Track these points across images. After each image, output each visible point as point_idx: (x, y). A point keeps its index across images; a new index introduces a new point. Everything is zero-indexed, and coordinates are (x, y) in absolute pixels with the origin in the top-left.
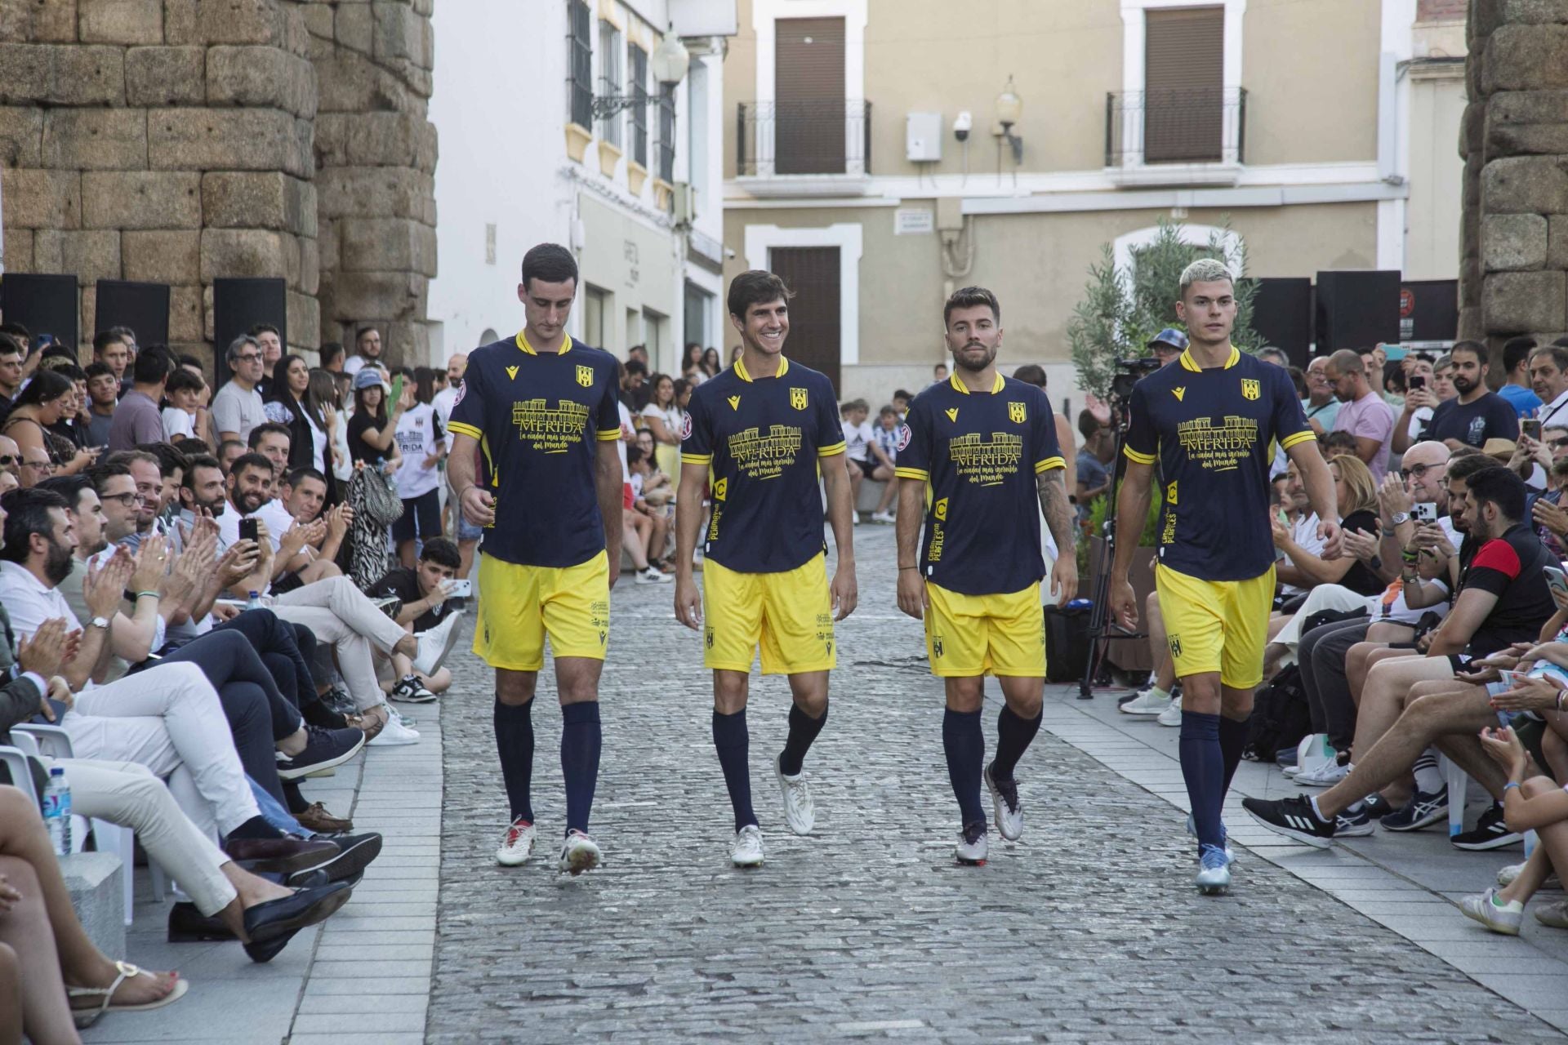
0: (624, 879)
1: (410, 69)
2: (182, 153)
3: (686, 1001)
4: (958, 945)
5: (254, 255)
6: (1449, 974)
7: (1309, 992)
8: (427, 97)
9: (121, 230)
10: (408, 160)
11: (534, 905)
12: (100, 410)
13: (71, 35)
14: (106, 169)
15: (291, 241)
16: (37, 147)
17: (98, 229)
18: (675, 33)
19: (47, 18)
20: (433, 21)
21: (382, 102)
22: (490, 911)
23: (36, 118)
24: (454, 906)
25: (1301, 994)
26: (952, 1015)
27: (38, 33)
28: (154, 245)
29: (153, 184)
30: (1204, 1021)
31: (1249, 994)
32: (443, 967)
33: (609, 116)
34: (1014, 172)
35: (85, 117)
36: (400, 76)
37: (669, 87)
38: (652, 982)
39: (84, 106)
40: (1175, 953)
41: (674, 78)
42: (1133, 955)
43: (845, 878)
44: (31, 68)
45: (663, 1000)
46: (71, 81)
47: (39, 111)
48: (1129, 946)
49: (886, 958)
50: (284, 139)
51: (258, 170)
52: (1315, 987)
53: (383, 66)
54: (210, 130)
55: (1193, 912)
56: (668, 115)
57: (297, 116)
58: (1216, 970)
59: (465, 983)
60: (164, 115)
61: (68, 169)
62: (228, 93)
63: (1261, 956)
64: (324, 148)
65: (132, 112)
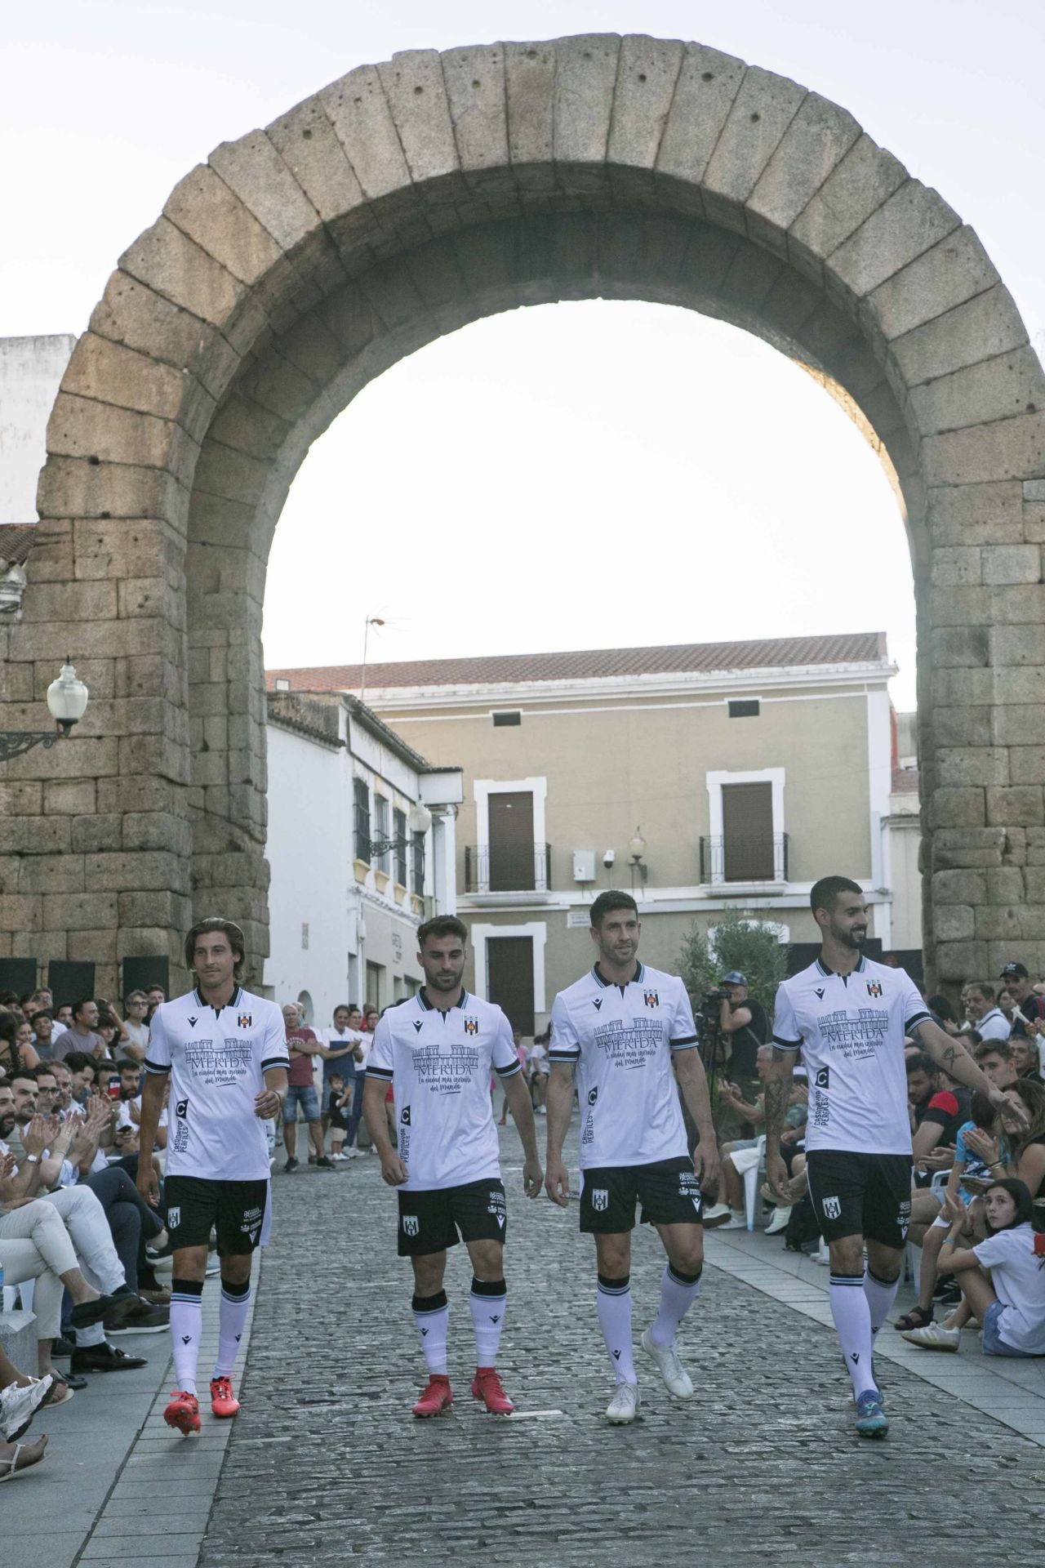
0: (373, 1329)
1: (252, 825)
2: (106, 881)
3: (406, 1402)
4: (590, 1364)
5: (151, 944)
6: (910, 1377)
7: (817, 1389)
8: (264, 843)
9: (67, 931)
10: (251, 883)
11: (312, 1346)
12: (42, 1042)
13: (38, 811)
14: (58, 893)
15: (174, 933)
16: (16, 880)
17: (53, 931)
18: (423, 802)
19: (24, 800)
20: (267, 796)
21: (235, 847)
22: (283, 1350)
23: (16, 862)
24: (259, 1348)
25: (812, 1391)
26: (581, 1406)
27: (18, 810)
28: (88, 941)
29: (87, 901)
30: (747, 1407)
31: (778, 1391)
32: (247, 1385)
33: (381, 855)
34: (642, 888)
35: (46, 862)
36: (247, 830)
37: (419, 835)
38: (385, 1391)
39: (46, 854)
40: (732, 1367)
41: (423, 829)
42: (704, 1368)
43: (519, 1325)
44: (13, 832)
45: (392, 1401)
46: (38, 839)
47: (18, 858)
48: (702, 1363)
49: (541, 1373)
50: (171, 870)
51: (154, 890)
52: (821, 1385)
53: (234, 824)
54: (124, 866)
55: (746, 1342)
56: (419, 854)
57: (179, 856)
58: (758, 1376)
59: (261, 1394)
60: (95, 858)
61: (35, 894)
62: (136, 842)
63: (788, 1369)
64: (197, 877)
65: (75, 857)
